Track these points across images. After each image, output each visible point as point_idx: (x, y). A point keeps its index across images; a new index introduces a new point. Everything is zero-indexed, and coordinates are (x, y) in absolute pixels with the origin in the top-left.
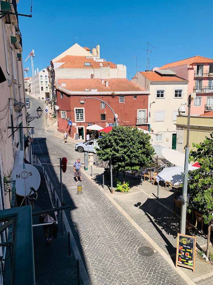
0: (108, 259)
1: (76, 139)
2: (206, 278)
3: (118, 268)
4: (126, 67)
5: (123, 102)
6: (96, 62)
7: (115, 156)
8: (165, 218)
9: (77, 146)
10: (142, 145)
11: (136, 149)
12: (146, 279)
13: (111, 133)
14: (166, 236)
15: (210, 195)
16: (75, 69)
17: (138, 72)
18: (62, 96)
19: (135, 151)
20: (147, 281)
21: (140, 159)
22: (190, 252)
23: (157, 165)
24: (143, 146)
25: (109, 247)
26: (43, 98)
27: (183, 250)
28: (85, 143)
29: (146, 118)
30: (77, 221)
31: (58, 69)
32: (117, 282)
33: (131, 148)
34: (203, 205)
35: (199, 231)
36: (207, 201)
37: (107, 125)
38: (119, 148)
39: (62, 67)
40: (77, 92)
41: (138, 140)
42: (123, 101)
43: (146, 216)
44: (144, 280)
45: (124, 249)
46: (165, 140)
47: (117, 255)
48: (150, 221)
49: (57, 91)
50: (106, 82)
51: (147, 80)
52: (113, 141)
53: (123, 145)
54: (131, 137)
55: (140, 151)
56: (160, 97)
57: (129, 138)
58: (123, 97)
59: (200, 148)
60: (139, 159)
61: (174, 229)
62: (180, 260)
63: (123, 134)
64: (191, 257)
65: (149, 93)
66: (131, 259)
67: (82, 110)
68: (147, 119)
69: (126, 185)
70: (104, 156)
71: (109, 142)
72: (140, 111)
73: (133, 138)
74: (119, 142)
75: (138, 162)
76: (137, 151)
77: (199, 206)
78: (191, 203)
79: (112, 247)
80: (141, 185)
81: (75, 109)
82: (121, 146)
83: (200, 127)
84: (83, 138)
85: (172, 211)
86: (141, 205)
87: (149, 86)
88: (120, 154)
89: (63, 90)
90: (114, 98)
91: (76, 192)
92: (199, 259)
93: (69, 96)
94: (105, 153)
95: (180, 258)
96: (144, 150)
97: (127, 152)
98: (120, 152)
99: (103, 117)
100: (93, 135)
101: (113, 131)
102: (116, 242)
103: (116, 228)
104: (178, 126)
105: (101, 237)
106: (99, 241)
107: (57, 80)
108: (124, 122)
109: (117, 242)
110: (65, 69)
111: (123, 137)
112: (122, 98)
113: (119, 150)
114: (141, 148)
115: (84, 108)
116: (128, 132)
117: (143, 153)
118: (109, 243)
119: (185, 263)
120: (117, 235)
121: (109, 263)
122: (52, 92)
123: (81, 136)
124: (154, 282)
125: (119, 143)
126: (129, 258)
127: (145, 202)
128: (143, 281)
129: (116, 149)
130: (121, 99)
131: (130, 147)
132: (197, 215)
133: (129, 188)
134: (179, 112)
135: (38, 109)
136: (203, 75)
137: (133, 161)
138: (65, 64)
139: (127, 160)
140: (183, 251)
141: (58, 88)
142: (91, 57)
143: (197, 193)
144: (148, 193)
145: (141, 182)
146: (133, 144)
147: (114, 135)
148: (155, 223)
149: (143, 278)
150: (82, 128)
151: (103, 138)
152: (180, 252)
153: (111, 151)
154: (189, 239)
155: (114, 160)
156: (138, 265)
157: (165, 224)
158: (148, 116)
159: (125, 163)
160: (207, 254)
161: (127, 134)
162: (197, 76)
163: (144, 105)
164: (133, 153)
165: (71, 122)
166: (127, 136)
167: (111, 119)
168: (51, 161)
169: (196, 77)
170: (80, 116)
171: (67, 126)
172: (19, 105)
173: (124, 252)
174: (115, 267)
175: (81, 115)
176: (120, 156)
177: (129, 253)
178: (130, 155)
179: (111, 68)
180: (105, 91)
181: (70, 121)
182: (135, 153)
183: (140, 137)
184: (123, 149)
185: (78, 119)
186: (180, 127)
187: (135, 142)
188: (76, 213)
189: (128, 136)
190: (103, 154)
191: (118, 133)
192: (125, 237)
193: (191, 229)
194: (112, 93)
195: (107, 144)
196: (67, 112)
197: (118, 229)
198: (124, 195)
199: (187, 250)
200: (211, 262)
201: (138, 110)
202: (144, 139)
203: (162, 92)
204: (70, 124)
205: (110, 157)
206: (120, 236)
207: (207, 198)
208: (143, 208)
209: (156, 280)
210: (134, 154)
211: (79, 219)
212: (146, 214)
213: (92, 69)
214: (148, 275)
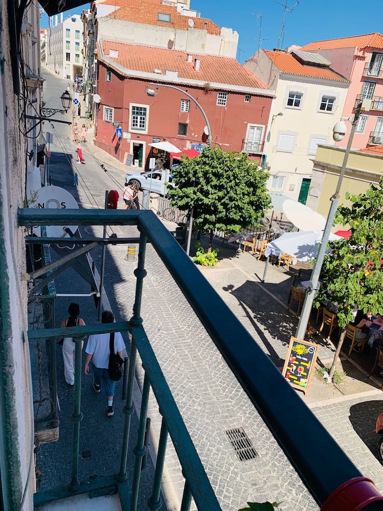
0: (172, 364)
1: (128, 164)
2: (323, 405)
3: (188, 378)
4: (238, 35)
5: (223, 105)
6: (181, 17)
7: (200, 203)
8: (272, 313)
9: (129, 178)
10: (252, 189)
11: (240, 194)
12: (231, 397)
13: (199, 159)
14: (269, 341)
15: (357, 282)
16: (139, 24)
17: (260, 50)
18: (110, 76)
19: (238, 198)
20: (232, 400)
21: (245, 213)
22: (305, 367)
23: (270, 227)
24: (253, 191)
25: (176, 346)
26: (68, 77)
27: (294, 362)
28: (144, 175)
29: (261, 143)
30: (124, 302)
31: (106, 18)
32: (184, 397)
33: (231, 192)
34: (343, 298)
35: (324, 339)
36: (350, 291)
37: (188, 146)
38: (210, 189)
39: (113, 16)
40: (138, 72)
41: (246, 179)
42: (225, 104)
43: (240, 306)
44: (228, 400)
45: (199, 351)
46: (288, 187)
47: (187, 360)
48: (246, 315)
49: (100, 66)
50: (196, 60)
51: (275, 68)
52: (200, 175)
53: (218, 184)
54: (234, 171)
55: (247, 199)
56: (293, 107)
57: (231, 173)
58: (225, 96)
59: (357, 203)
60: (242, 213)
61: (285, 332)
62: (288, 376)
63: (220, 164)
64: (305, 374)
65: (274, 94)
66: (209, 367)
67: (145, 109)
68: (263, 144)
69: (212, 254)
70: (180, 200)
71: (194, 176)
72: (253, 128)
73: (237, 174)
74: (212, 178)
75: (239, 217)
76: (240, 198)
77: (335, 298)
78: (323, 292)
79: (180, 346)
80: (238, 257)
81: (131, 105)
82: (214, 186)
83: (355, 171)
84: (140, 165)
85: (284, 305)
86: (233, 290)
87: (277, 81)
88: (210, 200)
89: (112, 64)
90: (208, 95)
91: (124, 256)
92: (317, 379)
93: (122, 77)
94: (184, 194)
95: (288, 373)
96: (253, 198)
97: (223, 198)
98: (210, 196)
99: (183, 128)
100: (160, 161)
101: (202, 157)
102: (187, 341)
103: (189, 319)
104: (317, 164)
105: (164, 331)
106: (159, 335)
107: (101, 43)
108: (220, 144)
109: (189, 341)
110: (120, 21)
111: (219, 170)
112: (223, 98)
113: (210, 193)
114: (248, 194)
115: (147, 107)
116: (230, 161)
117: (251, 203)
118: (177, 341)
119: (295, 381)
120: (190, 331)
121: (174, 370)
122: (87, 66)
123: (138, 160)
124: (243, 404)
125: (212, 181)
126: (207, 366)
127: (240, 285)
128: (226, 399)
129: (205, 189)
130: (220, 99)
131: (229, 189)
132: (326, 315)
133: (217, 260)
134: (335, 133)
135: (64, 94)
136: (380, 73)
137: (232, 215)
138: (120, 9)
139: (220, 212)
140: (295, 364)
141: (102, 58)
142: (173, 4)
143: (337, 277)
144: (248, 272)
145: (238, 253)
146: (237, 184)
147: (205, 163)
148: (254, 319)
149: (226, 396)
150: (141, 145)
151: (183, 167)
152: (289, 365)
153: (195, 193)
154: (307, 347)
155: (197, 209)
156: (220, 378)
157: (270, 322)
158: (266, 140)
159: (216, 217)
160: (331, 373)
161: (228, 165)
162: (369, 74)
163: (262, 117)
164: (234, 200)
165: (120, 130)
166: (227, 169)
167: (196, 136)
168: (80, 198)
169: (366, 76)
170: (139, 120)
171: (112, 138)
172: (36, 79)
173: (199, 356)
174: (183, 376)
175: (141, 118)
176: (210, 203)
177: (207, 359)
178: (228, 204)
179: (209, 32)
180: (192, 77)
181: (120, 128)
182: (237, 201)
183: (250, 174)
184: (216, 191)
185: (135, 127)
186: (319, 166)
187: (240, 182)
188: (123, 288)
189: (229, 168)
190: (179, 197)
191: (212, 161)
192: (202, 334)
193: (312, 335)
194: (205, 85)
195: (189, 179)
196: (115, 110)
197: (192, 322)
198: (206, 270)
199: (302, 363)
200: (335, 384)
201: (249, 125)
202: (257, 178)
203: (299, 96)
204: (119, 133)
205: (192, 203)
206: (194, 332)
207: (352, 287)
208: (236, 294)
209: (246, 401)
210: (234, 204)
211: (128, 299)
212: (241, 304)
213: (171, 29)
214: (234, 392)
